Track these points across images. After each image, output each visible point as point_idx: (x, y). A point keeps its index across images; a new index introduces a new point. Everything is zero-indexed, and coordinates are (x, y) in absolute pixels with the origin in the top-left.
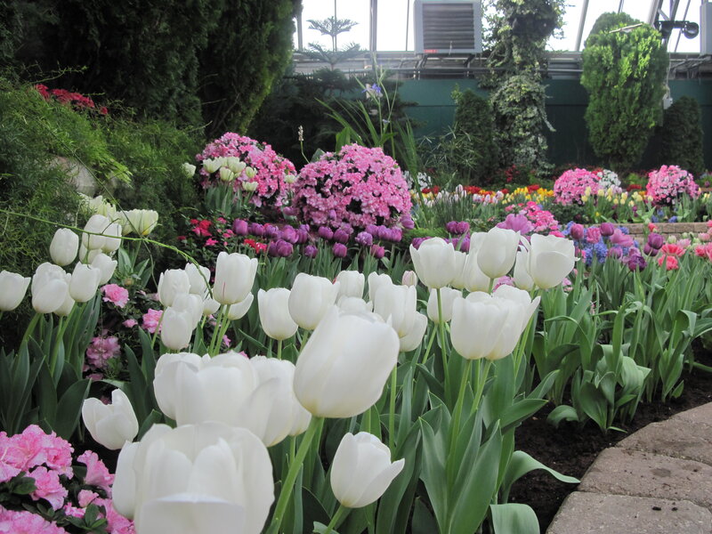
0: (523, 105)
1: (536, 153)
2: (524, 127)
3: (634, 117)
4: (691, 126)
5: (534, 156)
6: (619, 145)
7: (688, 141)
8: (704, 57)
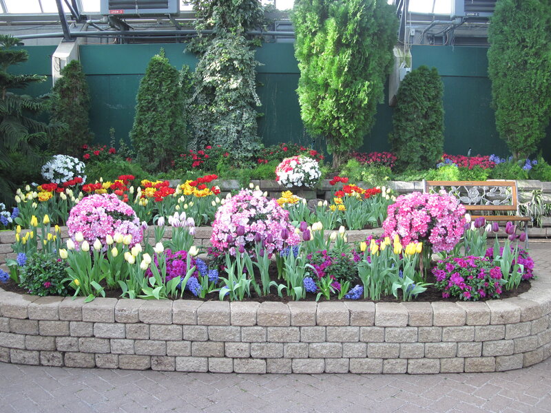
0: (227, 74)
1: (238, 132)
2: (226, 100)
3: (344, 92)
4: (427, 104)
5: (235, 135)
6: (331, 125)
7: (422, 122)
8: (454, 18)
